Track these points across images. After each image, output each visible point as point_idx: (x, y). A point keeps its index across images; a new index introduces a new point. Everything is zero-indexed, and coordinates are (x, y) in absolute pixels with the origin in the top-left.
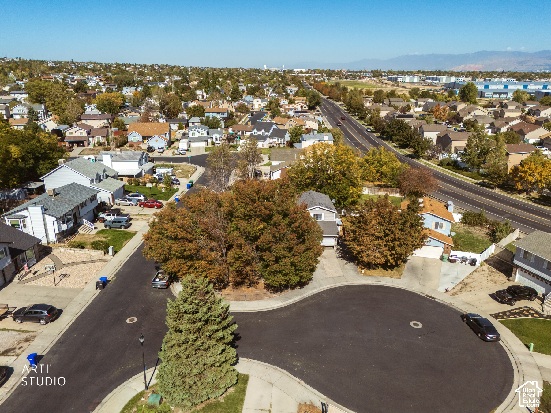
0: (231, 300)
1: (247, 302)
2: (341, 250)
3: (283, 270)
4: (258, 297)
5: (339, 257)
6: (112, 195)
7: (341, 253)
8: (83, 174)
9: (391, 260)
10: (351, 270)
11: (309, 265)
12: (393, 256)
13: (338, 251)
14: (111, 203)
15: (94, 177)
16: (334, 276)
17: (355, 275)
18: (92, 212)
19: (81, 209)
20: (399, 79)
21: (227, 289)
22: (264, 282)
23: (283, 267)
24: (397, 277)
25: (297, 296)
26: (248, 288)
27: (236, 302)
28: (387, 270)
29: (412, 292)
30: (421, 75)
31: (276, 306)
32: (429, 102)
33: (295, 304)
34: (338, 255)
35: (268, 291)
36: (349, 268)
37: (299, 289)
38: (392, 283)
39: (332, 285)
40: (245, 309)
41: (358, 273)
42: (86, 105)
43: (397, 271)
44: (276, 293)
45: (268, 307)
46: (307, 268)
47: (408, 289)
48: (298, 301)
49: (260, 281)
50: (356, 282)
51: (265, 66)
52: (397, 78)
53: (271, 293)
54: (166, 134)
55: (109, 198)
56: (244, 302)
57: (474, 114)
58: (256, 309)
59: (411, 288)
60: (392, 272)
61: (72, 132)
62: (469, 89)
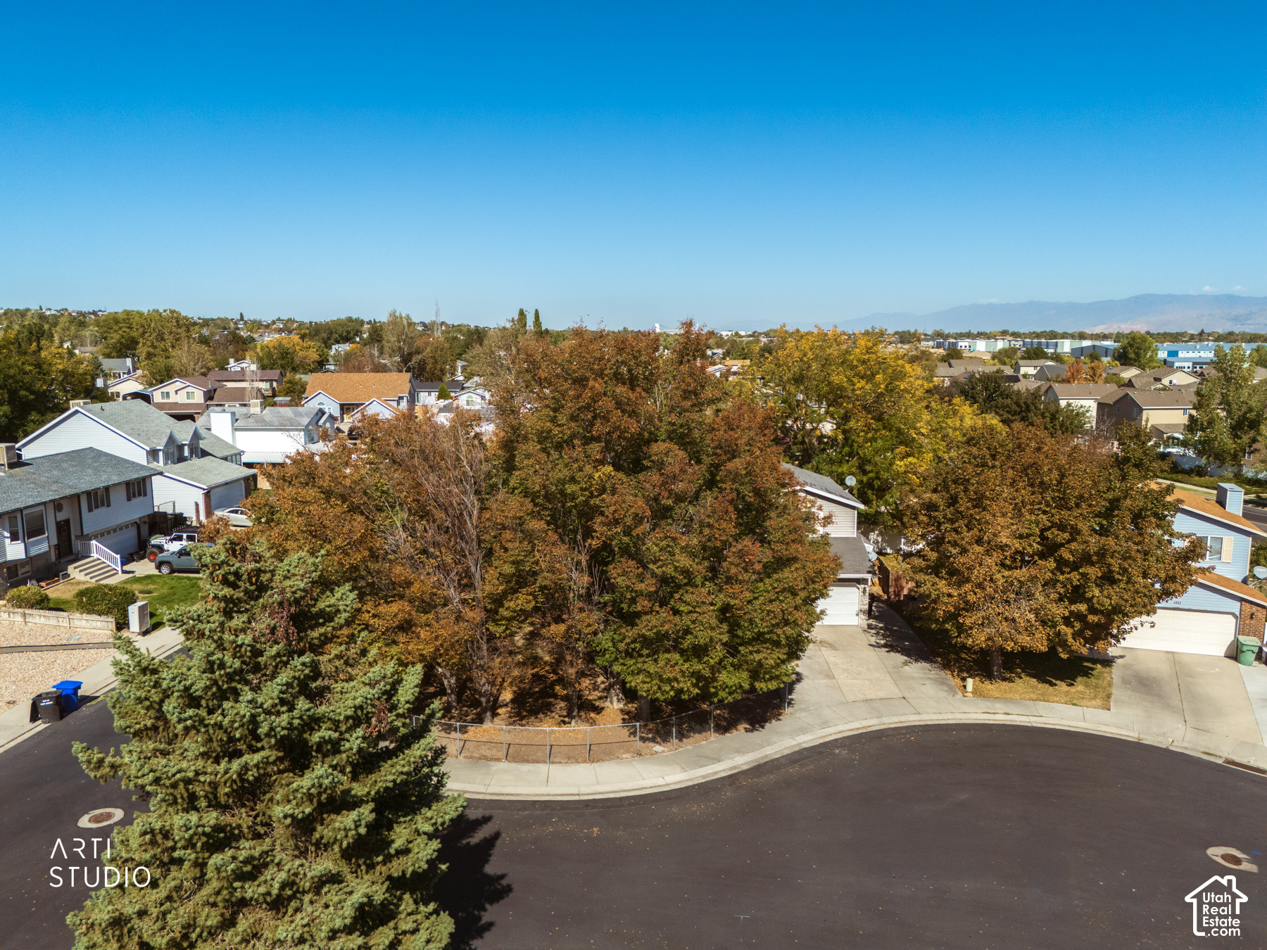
0: (498, 760)
1: (552, 767)
2: (881, 628)
3: (687, 631)
4: (592, 753)
5: (878, 646)
6: (207, 495)
7: (884, 636)
8: (129, 435)
9: (1070, 640)
10: (928, 682)
11: (787, 623)
12: (1078, 625)
13: (873, 631)
14: (202, 517)
15: (159, 444)
16: (869, 697)
17: (943, 694)
18: (132, 533)
19: (90, 510)
20: (960, 344)
21: (487, 725)
22: (621, 706)
23: (687, 620)
24: (1094, 702)
25: (739, 751)
26: (564, 723)
27: (513, 765)
28: (1052, 684)
29: (1166, 753)
30: (1011, 338)
31: (661, 781)
32: (1047, 366)
33: (732, 779)
34: (873, 640)
35: (634, 734)
36: (916, 675)
37: (747, 730)
38: (1085, 720)
39: (865, 723)
40: (544, 790)
41: (952, 691)
42: (232, 361)
43: (1087, 686)
44: (665, 741)
45: (630, 785)
46: (779, 631)
47: (1148, 740)
48: (745, 767)
49: (608, 704)
50: (951, 716)
51: (657, 325)
52: (955, 344)
53: (643, 739)
54: (401, 398)
55: (197, 505)
56: (543, 768)
57: (1171, 382)
58: (584, 790)
59: (1160, 739)
60: (1072, 689)
61: (168, 393)
62: (1138, 348)
